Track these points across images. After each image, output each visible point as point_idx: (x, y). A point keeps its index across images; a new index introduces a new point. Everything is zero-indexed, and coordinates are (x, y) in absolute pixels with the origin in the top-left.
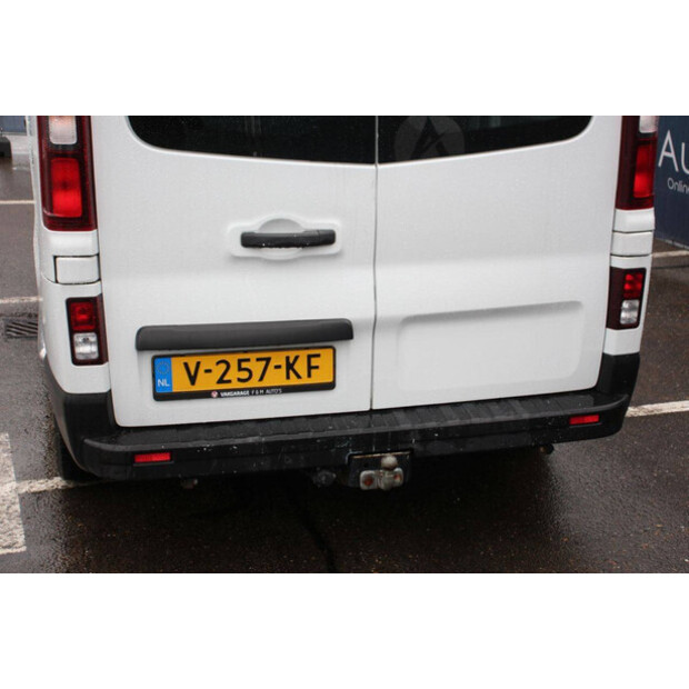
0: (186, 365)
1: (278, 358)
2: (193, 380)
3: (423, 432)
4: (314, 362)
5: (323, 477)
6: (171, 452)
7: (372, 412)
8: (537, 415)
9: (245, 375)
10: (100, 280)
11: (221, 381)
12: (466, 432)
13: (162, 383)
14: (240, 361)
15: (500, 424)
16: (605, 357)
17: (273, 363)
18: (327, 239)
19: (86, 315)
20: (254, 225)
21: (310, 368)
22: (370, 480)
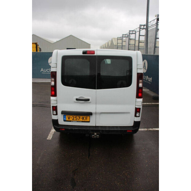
0: (68, 117)
1: (81, 117)
2: (69, 119)
3: (102, 130)
4: (87, 118)
5: (87, 135)
6: (65, 129)
7: (96, 126)
8: (121, 129)
9: (76, 119)
10: (57, 104)
11: (73, 119)
12: (109, 131)
13: (65, 119)
14: (76, 117)
15: (115, 130)
16: (134, 121)
17: (80, 118)
18: (88, 100)
19: (55, 108)
20: (78, 97)
21: (86, 119)
22: (94, 136)
